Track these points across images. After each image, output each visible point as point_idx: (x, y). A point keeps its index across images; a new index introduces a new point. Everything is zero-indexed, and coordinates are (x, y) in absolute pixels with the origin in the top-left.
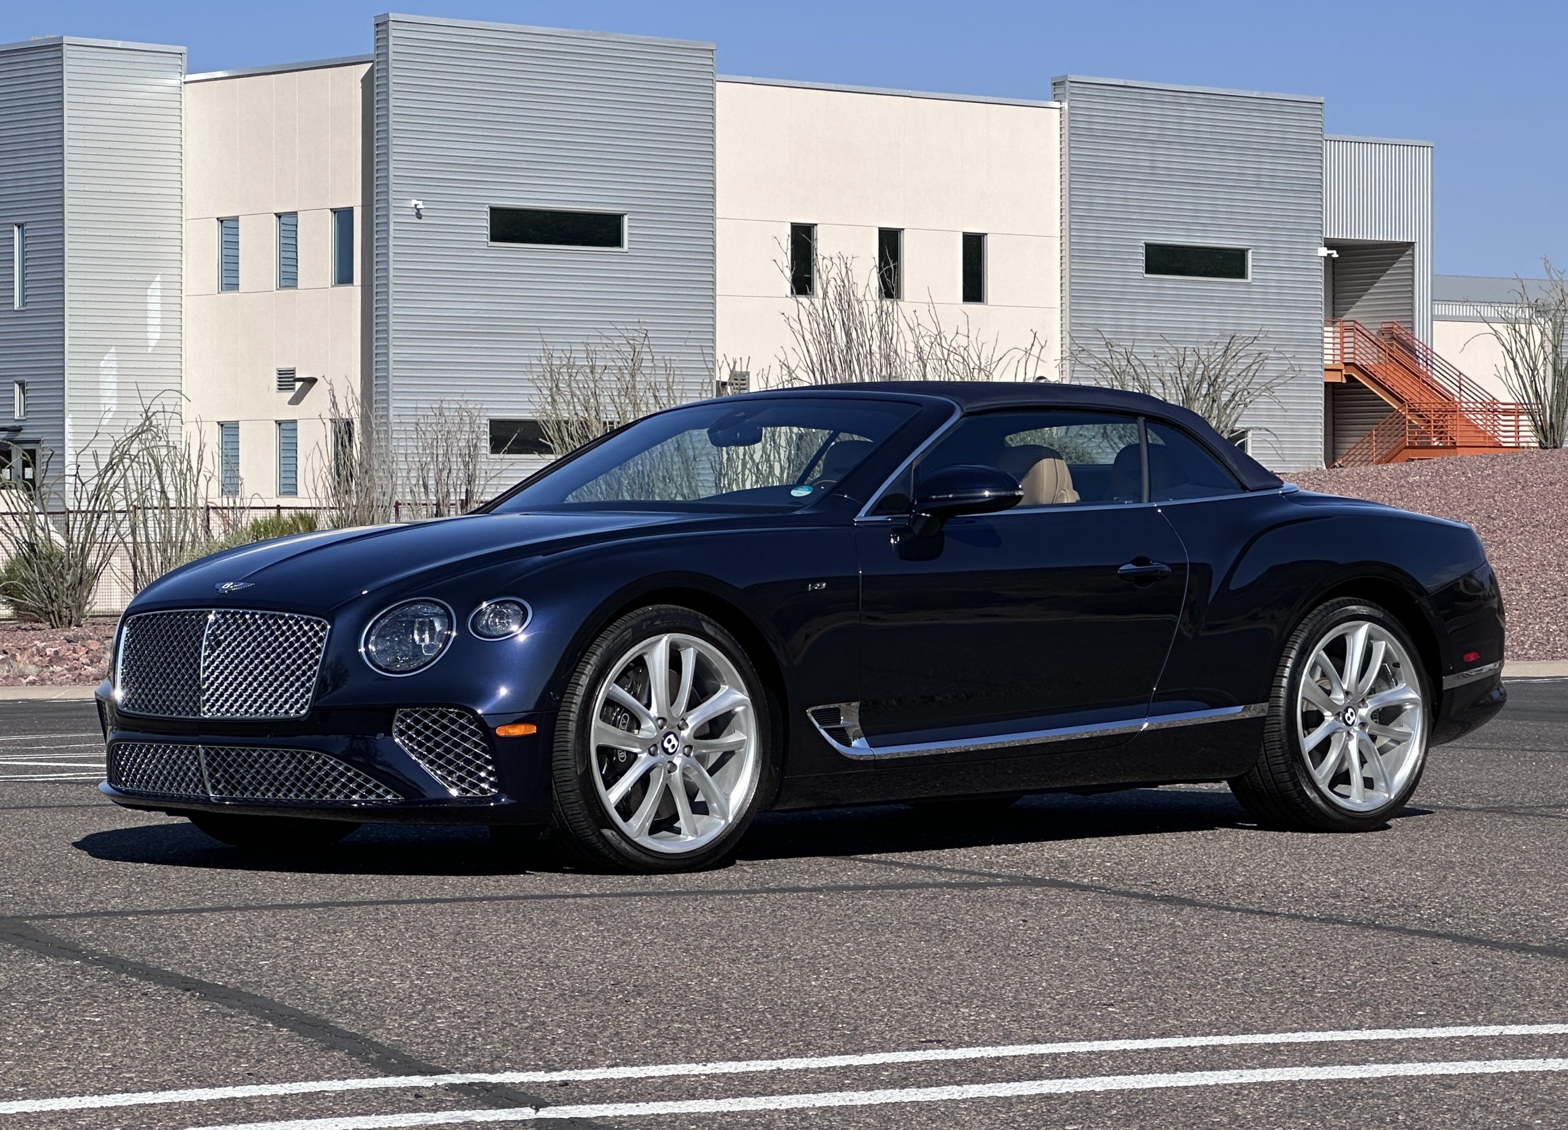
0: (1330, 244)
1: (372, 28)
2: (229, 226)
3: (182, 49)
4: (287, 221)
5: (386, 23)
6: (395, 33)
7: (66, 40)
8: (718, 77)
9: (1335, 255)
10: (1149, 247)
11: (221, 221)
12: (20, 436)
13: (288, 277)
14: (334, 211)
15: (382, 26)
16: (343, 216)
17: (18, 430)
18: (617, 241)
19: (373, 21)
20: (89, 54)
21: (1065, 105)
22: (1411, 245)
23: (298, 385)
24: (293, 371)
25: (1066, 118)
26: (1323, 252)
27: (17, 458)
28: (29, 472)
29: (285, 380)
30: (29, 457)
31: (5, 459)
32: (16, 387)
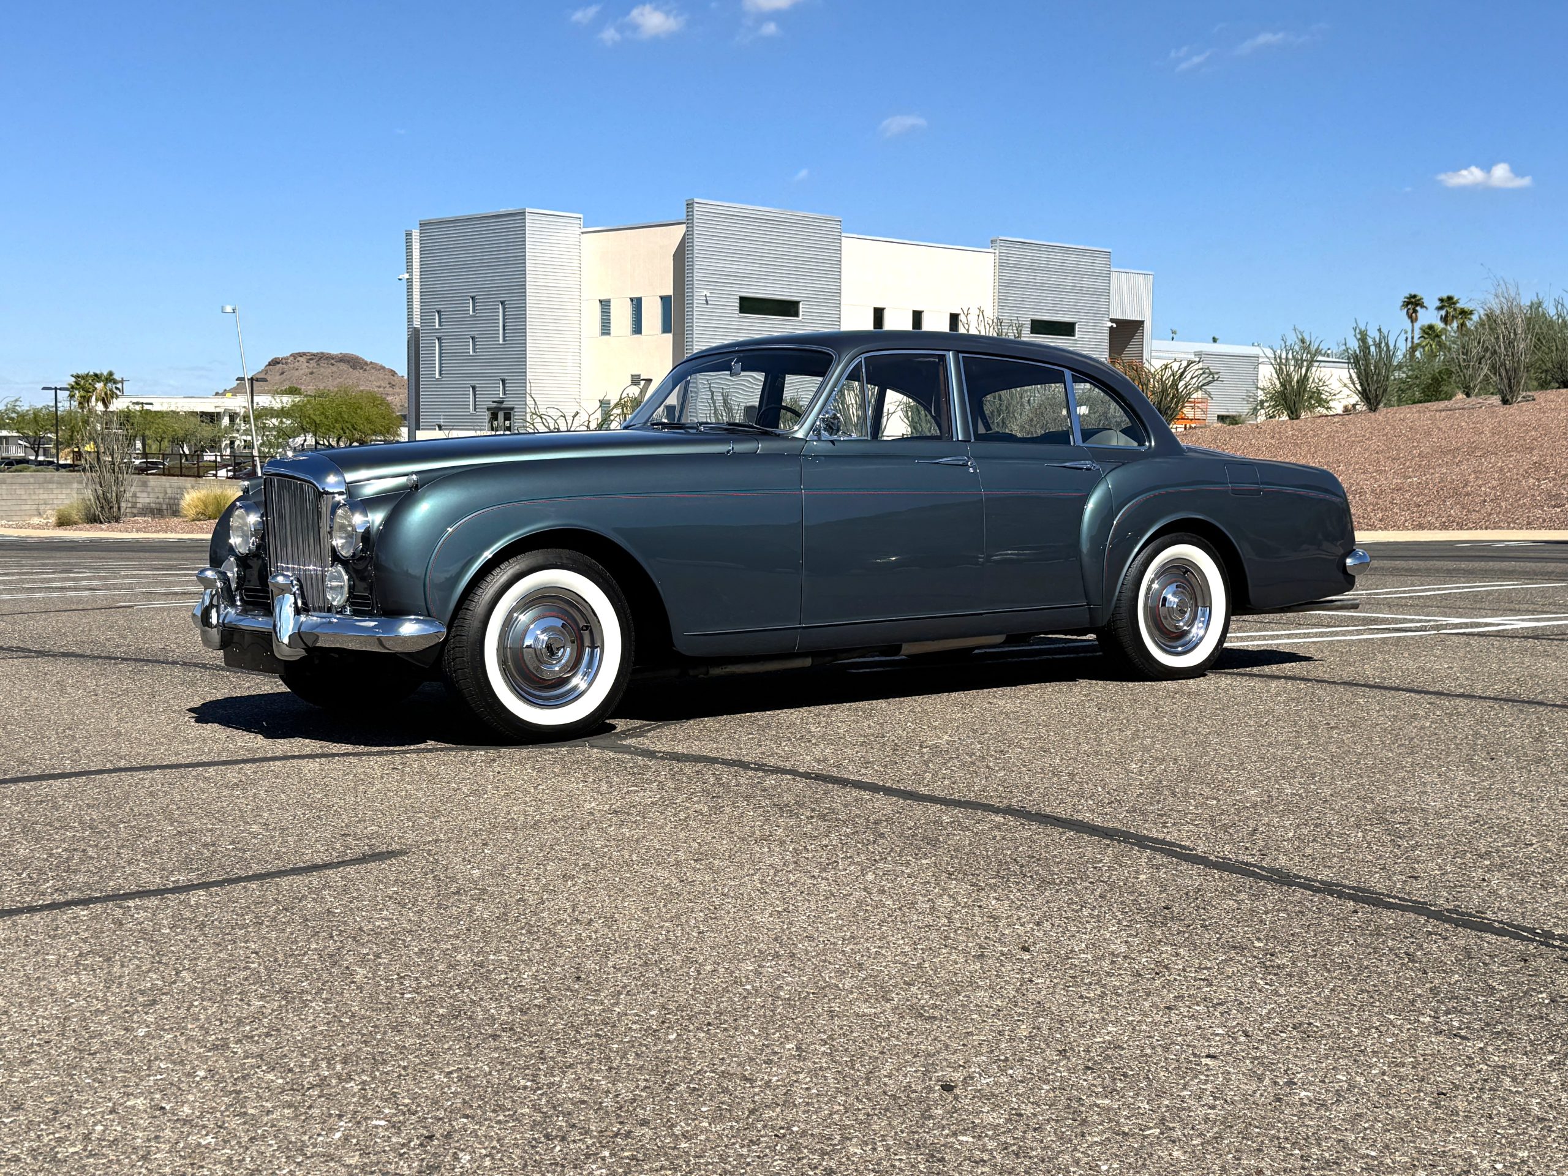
0: (1112, 320)
1: (685, 207)
2: (605, 304)
3: (581, 216)
4: (637, 303)
5: (692, 204)
6: (696, 207)
7: (528, 210)
8: (843, 234)
9: (1115, 325)
10: (1033, 321)
11: (601, 301)
12: (503, 406)
13: (637, 329)
14: (661, 298)
15: (690, 205)
16: (665, 300)
17: (502, 402)
18: (796, 314)
19: (685, 203)
20: (537, 217)
21: (997, 251)
22: (1142, 322)
23: (642, 383)
24: (639, 376)
25: (997, 258)
26: (1110, 324)
27: (501, 415)
28: (507, 423)
29: (635, 380)
30: (507, 416)
31: (494, 416)
32: (500, 382)
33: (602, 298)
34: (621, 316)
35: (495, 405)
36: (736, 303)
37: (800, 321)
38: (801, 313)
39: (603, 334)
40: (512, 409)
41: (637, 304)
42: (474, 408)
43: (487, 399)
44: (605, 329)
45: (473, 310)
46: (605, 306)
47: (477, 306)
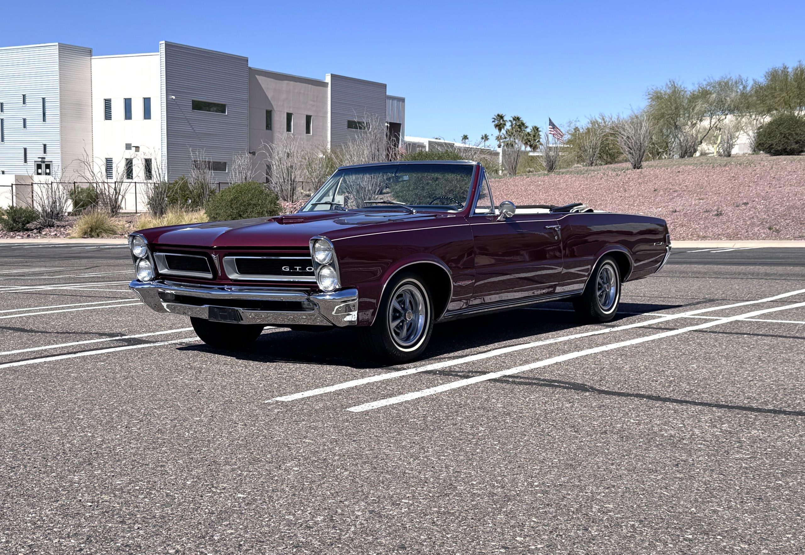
6: (166, 47)
10: (349, 121)
13: (128, 117)
14: (144, 99)
17: (44, 158)
18: (224, 112)
22: (400, 124)
23: (133, 148)
24: (131, 144)
26: (386, 124)
27: (43, 166)
28: (48, 171)
29: (128, 147)
30: (48, 166)
31: (39, 167)
32: (43, 146)
33: (106, 98)
34: (118, 109)
35: (40, 160)
36: (190, 104)
37: (226, 116)
38: (227, 111)
39: (106, 119)
40: (52, 163)
41: (128, 102)
42: (26, 161)
43: (34, 156)
44: (108, 116)
45: (24, 103)
46: (108, 103)
47: (27, 100)
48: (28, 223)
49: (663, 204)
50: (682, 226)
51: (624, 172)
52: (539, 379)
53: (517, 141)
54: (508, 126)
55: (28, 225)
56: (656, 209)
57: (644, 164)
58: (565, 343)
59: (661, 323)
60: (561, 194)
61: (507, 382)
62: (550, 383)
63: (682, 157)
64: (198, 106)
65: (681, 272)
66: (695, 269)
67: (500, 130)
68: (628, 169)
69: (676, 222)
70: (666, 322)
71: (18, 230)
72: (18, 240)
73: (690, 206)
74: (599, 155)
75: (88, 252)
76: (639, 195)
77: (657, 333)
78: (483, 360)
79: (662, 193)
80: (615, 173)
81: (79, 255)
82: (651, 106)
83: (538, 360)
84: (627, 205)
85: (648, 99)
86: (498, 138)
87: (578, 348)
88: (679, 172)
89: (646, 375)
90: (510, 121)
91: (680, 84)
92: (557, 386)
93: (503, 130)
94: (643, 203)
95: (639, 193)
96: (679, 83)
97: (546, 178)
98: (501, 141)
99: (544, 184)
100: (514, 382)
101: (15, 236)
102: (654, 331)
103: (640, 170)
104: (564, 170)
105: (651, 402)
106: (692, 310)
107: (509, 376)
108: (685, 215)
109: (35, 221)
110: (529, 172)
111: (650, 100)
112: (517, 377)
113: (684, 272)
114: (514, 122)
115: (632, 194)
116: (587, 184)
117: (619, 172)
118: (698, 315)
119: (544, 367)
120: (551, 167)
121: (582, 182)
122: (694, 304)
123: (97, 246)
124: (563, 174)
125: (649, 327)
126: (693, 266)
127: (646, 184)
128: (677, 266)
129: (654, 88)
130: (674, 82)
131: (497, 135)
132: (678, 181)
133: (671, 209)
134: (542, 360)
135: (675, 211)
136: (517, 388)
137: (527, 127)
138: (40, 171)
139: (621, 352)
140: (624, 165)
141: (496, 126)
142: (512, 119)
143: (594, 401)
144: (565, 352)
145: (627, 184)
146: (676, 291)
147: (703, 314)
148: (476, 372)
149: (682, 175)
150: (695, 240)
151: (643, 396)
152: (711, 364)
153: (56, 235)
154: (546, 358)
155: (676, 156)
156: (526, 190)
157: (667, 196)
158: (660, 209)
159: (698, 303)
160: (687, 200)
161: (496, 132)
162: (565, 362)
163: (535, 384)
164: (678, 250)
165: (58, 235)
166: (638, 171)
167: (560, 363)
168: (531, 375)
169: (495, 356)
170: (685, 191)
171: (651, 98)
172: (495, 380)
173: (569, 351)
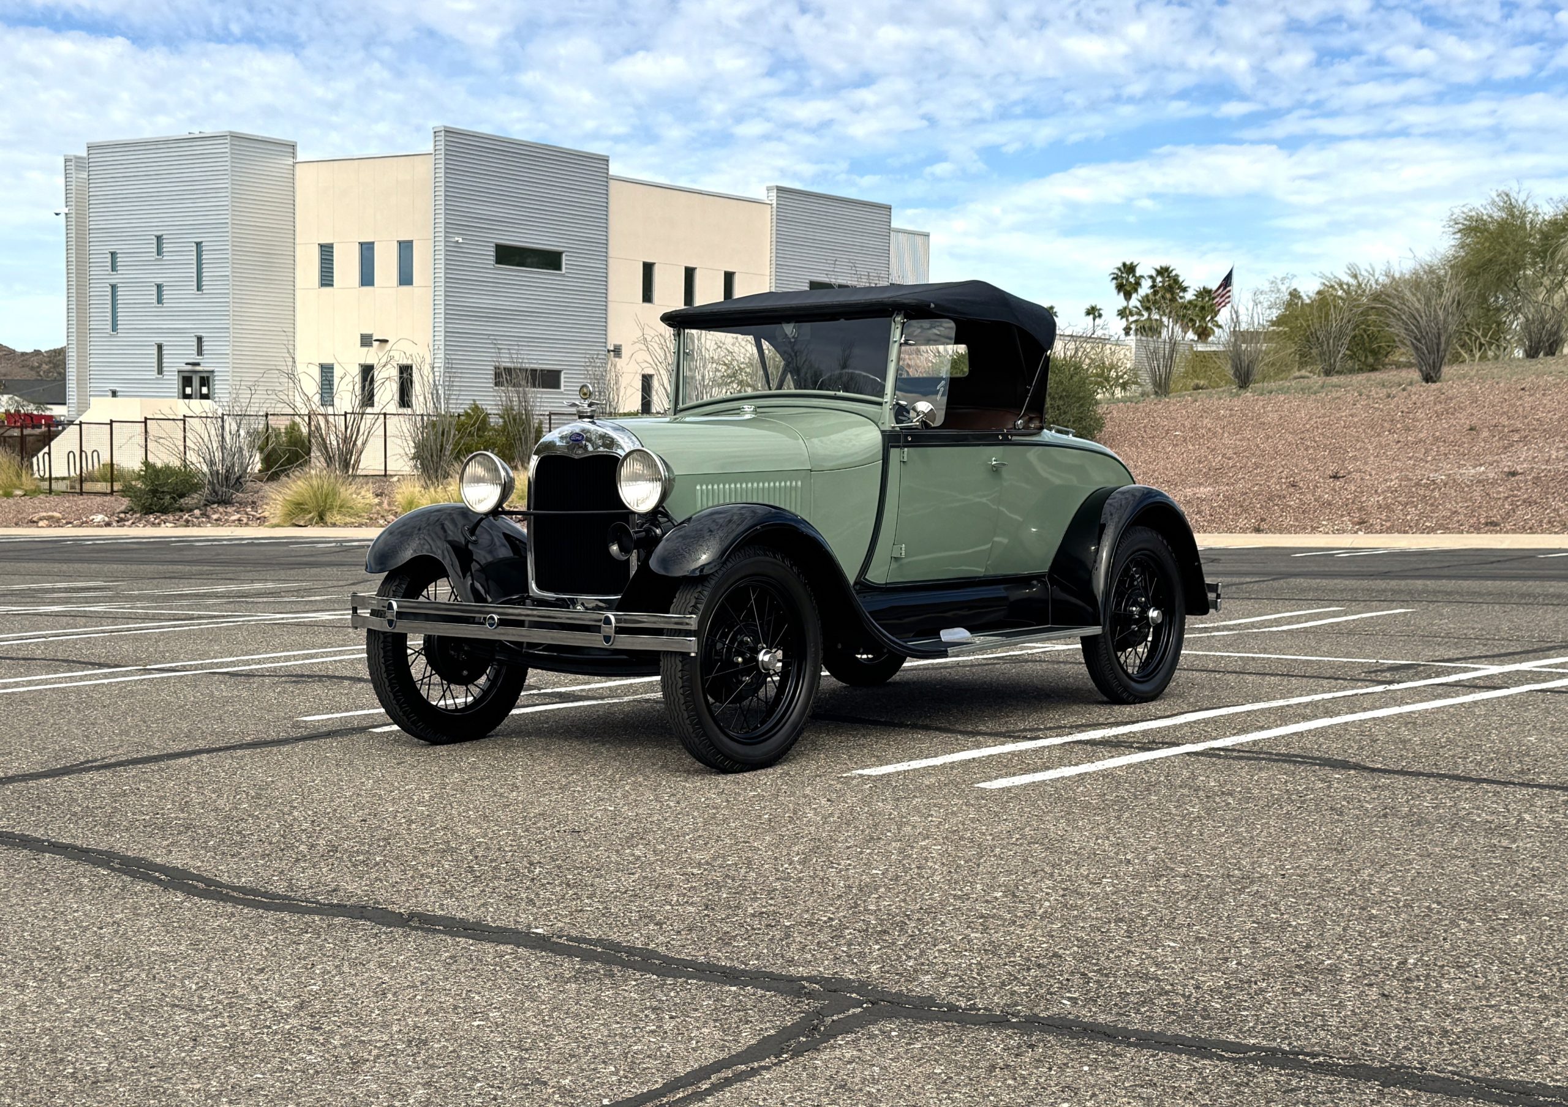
2: (326, 250)
4: (368, 249)
6: (446, 138)
10: (811, 283)
11: (321, 248)
12: (198, 368)
13: (368, 280)
14: (400, 243)
15: (438, 133)
17: (197, 364)
18: (558, 267)
20: (243, 143)
21: (774, 203)
23: (375, 343)
24: (371, 335)
25: (775, 210)
27: (196, 382)
28: (205, 390)
29: (366, 341)
30: (205, 381)
31: (187, 381)
32: (195, 339)
33: (323, 242)
34: (347, 265)
35: (189, 368)
36: (491, 252)
37: (563, 275)
38: (564, 266)
39: (323, 285)
40: (213, 372)
41: (367, 251)
42: (160, 371)
43: (177, 361)
44: (326, 279)
45: (159, 252)
46: (326, 252)
47: (166, 247)
48: (182, 496)
49: (1489, 458)
50: (1528, 502)
51: (1404, 390)
52: (1271, 753)
53: (1165, 319)
54: (1145, 289)
55: (182, 500)
56: (1474, 467)
57: (1447, 371)
58: (1307, 705)
59: (1479, 678)
60: (1268, 437)
61: (1219, 757)
62: (1288, 759)
63: (1532, 353)
64: (507, 255)
65: (1523, 596)
66: (1551, 590)
67: (1128, 296)
68: (1411, 384)
69: (1516, 496)
70: (1487, 676)
71: (164, 511)
72: (168, 530)
73: (1548, 461)
74: (1348, 352)
75: (324, 553)
76: (1437, 439)
77: (1471, 693)
78: (1169, 727)
79: (1485, 434)
80: (1385, 390)
81: (312, 559)
82: (1462, 246)
83: (1262, 728)
84: (1410, 458)
85: (1455, 233)
86: (1122, 313)
87: (1329, 713)
88: (1523, 389)
89: (1450, 750)
90: (1151, 277)
91: (1522, 198)
92: (1301, 763)
93: (1134, 296)
94: (1446, 455)
95: (1438, 434)
96: (1519, 198)
97: (1237, 403)
98: (1131, 319)
99: (1231, 416)
100: (1226, 757)
101: (159, 524)
102: (1465, 689)
103: (1438, 384)
104: (1273, 385)
105: (1455, 783)
106: (1539, 659)
107: (1219, 749)
108: (1537, 480)
109: (196, 492)
110: (1197, 388)
111: (1458, 235)
112: (1233, 750)
113: (1529, 595)
114: (1159, 279)
115: (1421, 435)
116: (1324, 416)
117: (1394, 391)
118: (1549, 666)
119: (1276, 738)
120: (1244, 378)
121: (1314, 411)
122: (1542, 650)
123: (336, 542)
124: (1271, 392)
125: (1457, 684)
126: (1547, 584)
127: (1453, 414)
128: (1514, 583)
129: (1466, 210)
130: (1507, 195)
131: (1121, 308)
132: (1520, 409)
133: (1506, 469)
134: (1269, 728)
135: (1514, 474)
136: (1237, 765)
137: (1184, 290)
138: (188, 390)
139: (1407, 720)
140: (1405, 374)
141: (1120, 287)
142: (1154, 273)
143: (1366, 782)
144: (1306, 718)
145: (1411, 416)
146: (1510, 629)
147: (1557, 666)
148: (1163, 743)
149: (1530, 395)
150: (1556, 533)
151: (1443, 776)
152: (1561, 736)
153: (239, 520)
154: (1277, 726)
155: (1519, 353)
156: (1194, 428)
157: (1498, 441)
158: (1483, 468)
159: (1550, 649)
160: (1541, 450)
161: (1120, 301)
162: (1310, 731)
163: (1263, 759)
164: (1520, 554)
165: (245, 520)
166: (1433, 386)
167: (1302, 733)
168: (1256, 749)
169: (1189, 723)
170: (1535, 430)
171: (1460, 231)
172: (1196, 754)
173: (1315, 717)
